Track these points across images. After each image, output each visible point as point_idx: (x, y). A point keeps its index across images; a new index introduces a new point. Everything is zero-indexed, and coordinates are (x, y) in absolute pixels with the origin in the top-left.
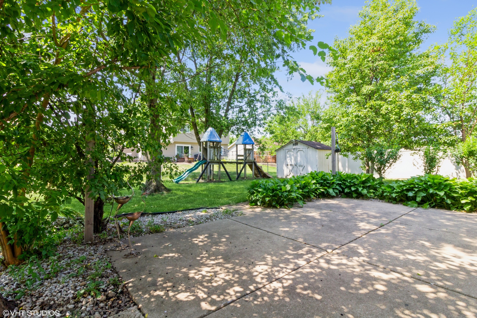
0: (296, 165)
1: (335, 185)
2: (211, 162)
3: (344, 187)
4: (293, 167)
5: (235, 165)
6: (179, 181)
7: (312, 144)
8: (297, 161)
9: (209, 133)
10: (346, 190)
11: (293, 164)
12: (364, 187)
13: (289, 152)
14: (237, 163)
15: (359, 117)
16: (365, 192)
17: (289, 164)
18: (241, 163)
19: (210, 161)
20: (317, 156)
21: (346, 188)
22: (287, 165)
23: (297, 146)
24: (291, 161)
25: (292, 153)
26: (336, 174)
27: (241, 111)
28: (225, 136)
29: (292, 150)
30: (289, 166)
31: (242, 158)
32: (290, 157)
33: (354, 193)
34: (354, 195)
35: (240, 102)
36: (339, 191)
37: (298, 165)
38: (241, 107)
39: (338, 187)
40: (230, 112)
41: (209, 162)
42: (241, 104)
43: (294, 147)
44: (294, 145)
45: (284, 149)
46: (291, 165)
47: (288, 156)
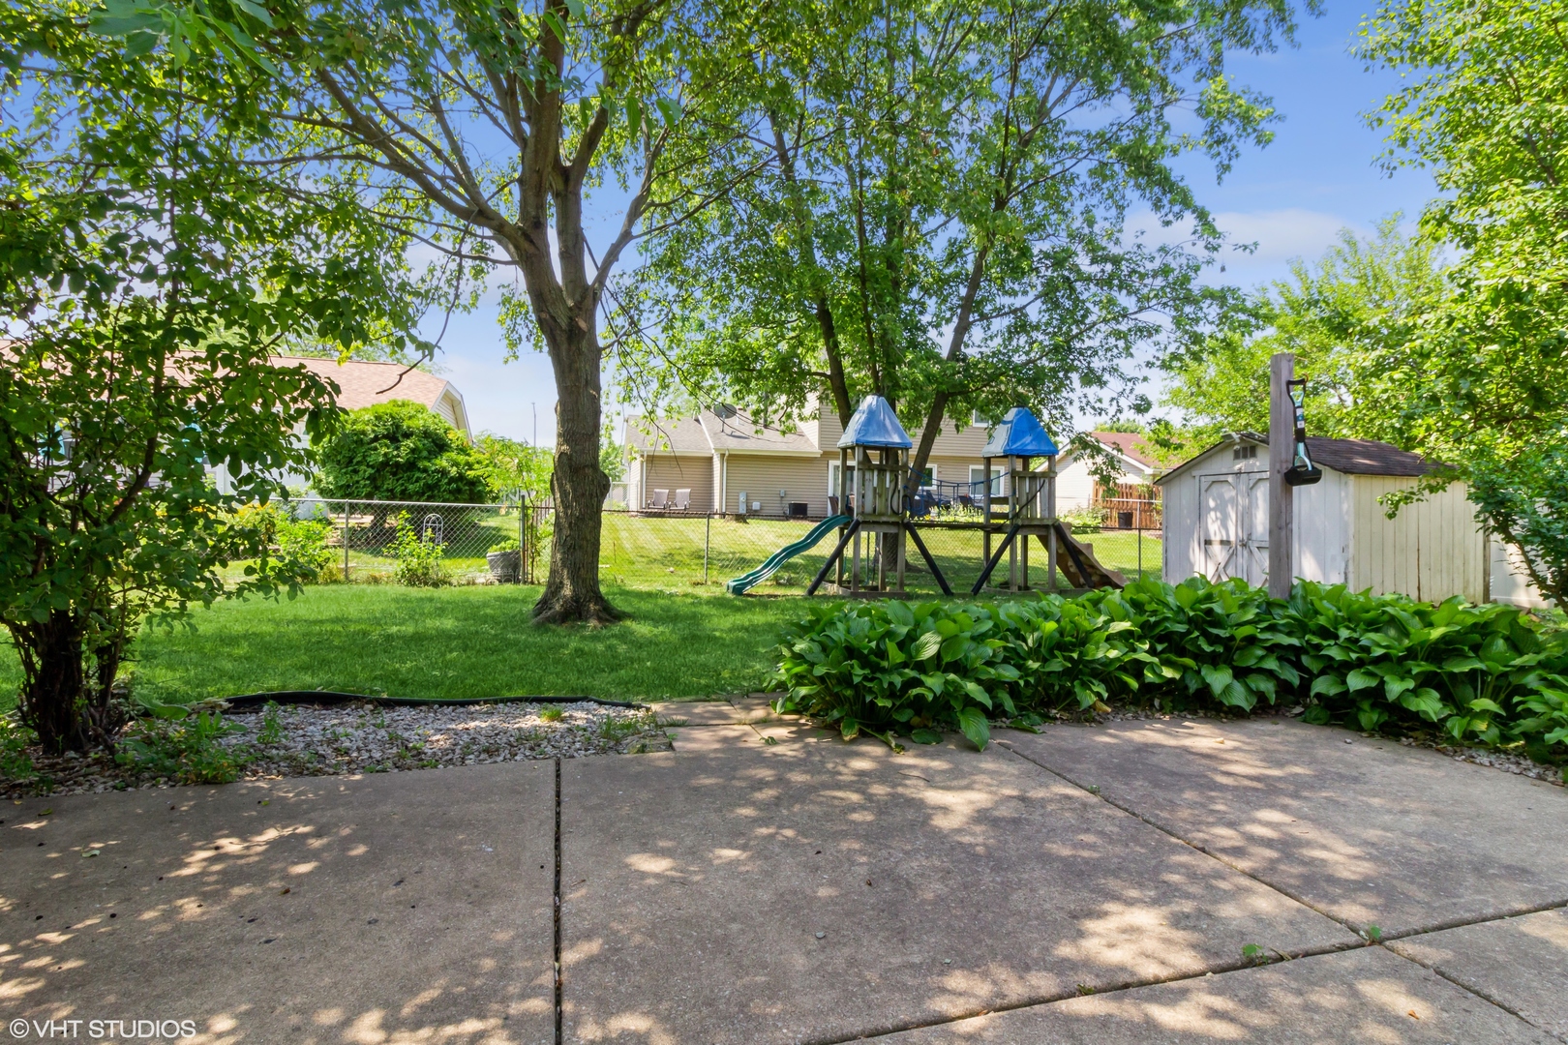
0: (1244, 545)
1: (1260, 652)
2: (864, 522)
3: (1314, 666)
4: (1233, 555)
5: (981, 534)
6: (745, 585)
7: (1335, 453)
8: (1251, 526)
9: (864, 417)
10: (1323, 686)
11: (1233, 538)
12: (1427, 681)
13: (1215, 489)
14: (989, 530)
15: (1520, 297)
16: (1430, 705)
17: (1216, 538)
18: (999, 529)
19: (861, 519)
20: (1345, 506)
21: (1322, 672)
22: (1208, 542)
23: (1251, 461)
24: (1224, 525)
25: (1229, 493)
26: (1292, 597)
27: (1021, 326)
28: (957, 427)
29: (1230, 479)
30: (1216, 548)
31: (1006, 509)
32: (1221, 508)
33: (1366, 705)
34: (1369, 717)
35: (1014, 293)
36: (1284, 687)
37: (1253, 547)
38: (1019, 312)
39: (1271, 664)
40: (977, 333)
41: (858, 523)
42: (1019, 301)
43: (1240, 465)
44: (1237, 455)
45: (1196, 473)
46: (1222, 542)
47: (1212, 504)
